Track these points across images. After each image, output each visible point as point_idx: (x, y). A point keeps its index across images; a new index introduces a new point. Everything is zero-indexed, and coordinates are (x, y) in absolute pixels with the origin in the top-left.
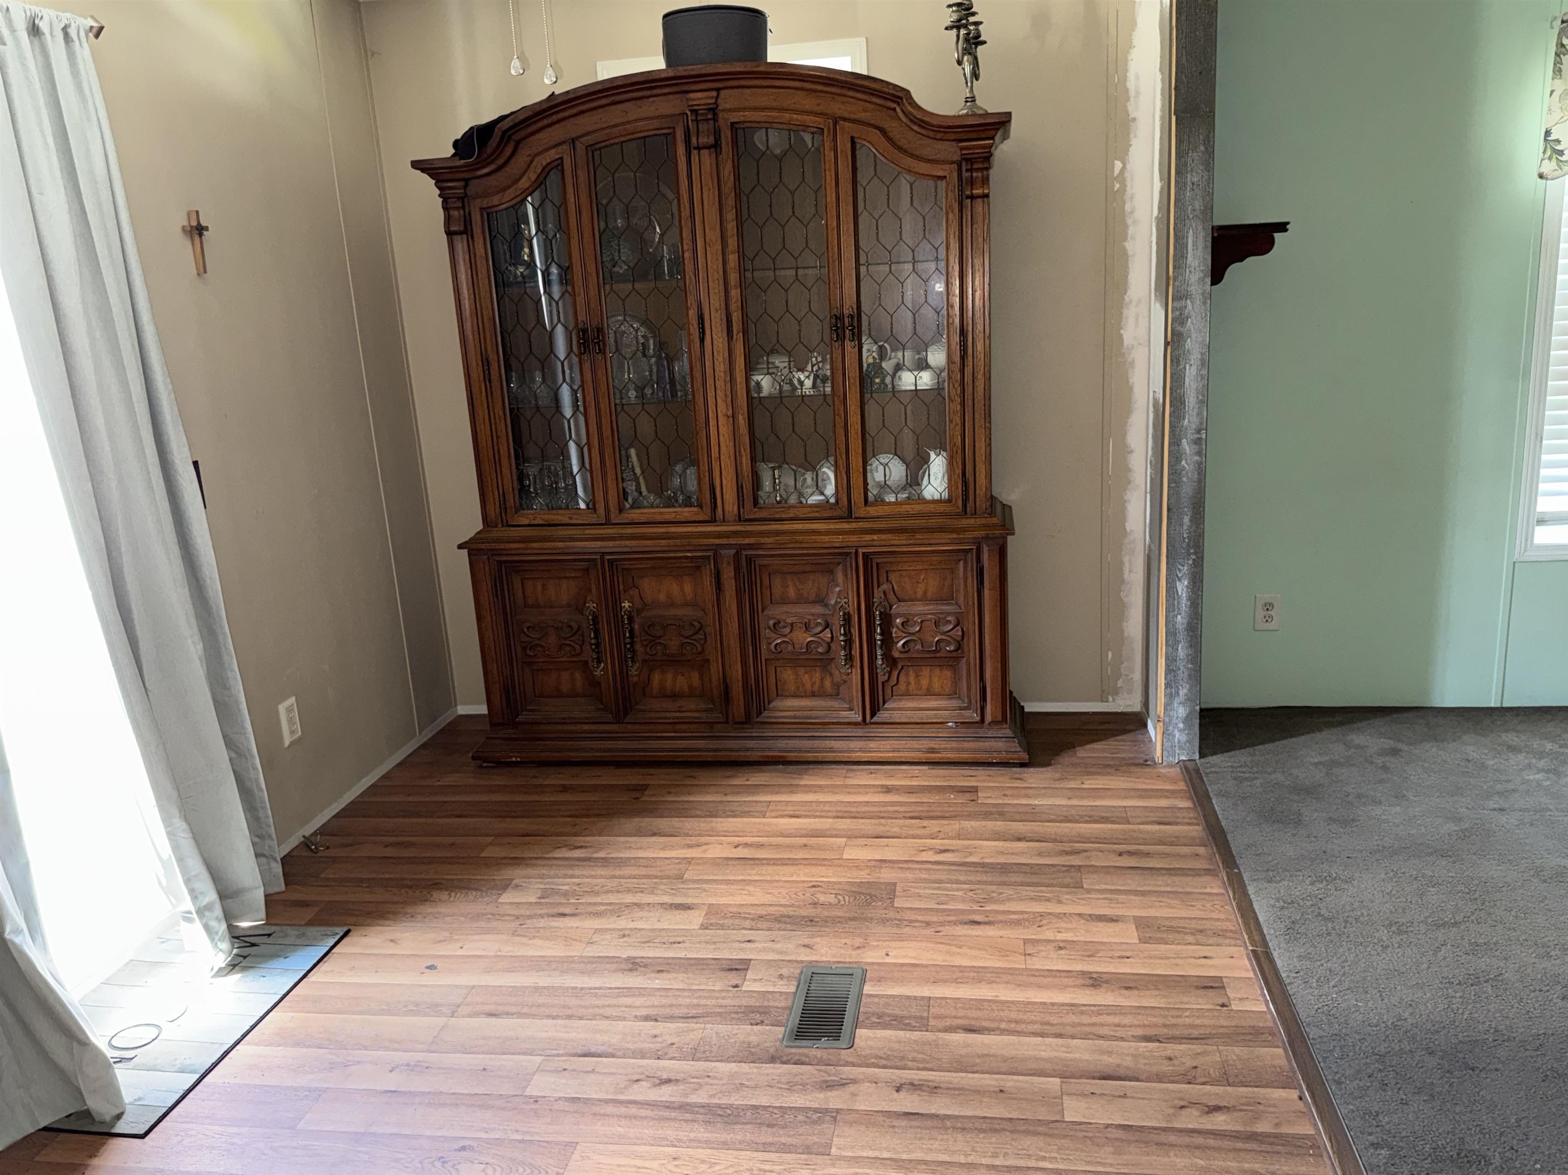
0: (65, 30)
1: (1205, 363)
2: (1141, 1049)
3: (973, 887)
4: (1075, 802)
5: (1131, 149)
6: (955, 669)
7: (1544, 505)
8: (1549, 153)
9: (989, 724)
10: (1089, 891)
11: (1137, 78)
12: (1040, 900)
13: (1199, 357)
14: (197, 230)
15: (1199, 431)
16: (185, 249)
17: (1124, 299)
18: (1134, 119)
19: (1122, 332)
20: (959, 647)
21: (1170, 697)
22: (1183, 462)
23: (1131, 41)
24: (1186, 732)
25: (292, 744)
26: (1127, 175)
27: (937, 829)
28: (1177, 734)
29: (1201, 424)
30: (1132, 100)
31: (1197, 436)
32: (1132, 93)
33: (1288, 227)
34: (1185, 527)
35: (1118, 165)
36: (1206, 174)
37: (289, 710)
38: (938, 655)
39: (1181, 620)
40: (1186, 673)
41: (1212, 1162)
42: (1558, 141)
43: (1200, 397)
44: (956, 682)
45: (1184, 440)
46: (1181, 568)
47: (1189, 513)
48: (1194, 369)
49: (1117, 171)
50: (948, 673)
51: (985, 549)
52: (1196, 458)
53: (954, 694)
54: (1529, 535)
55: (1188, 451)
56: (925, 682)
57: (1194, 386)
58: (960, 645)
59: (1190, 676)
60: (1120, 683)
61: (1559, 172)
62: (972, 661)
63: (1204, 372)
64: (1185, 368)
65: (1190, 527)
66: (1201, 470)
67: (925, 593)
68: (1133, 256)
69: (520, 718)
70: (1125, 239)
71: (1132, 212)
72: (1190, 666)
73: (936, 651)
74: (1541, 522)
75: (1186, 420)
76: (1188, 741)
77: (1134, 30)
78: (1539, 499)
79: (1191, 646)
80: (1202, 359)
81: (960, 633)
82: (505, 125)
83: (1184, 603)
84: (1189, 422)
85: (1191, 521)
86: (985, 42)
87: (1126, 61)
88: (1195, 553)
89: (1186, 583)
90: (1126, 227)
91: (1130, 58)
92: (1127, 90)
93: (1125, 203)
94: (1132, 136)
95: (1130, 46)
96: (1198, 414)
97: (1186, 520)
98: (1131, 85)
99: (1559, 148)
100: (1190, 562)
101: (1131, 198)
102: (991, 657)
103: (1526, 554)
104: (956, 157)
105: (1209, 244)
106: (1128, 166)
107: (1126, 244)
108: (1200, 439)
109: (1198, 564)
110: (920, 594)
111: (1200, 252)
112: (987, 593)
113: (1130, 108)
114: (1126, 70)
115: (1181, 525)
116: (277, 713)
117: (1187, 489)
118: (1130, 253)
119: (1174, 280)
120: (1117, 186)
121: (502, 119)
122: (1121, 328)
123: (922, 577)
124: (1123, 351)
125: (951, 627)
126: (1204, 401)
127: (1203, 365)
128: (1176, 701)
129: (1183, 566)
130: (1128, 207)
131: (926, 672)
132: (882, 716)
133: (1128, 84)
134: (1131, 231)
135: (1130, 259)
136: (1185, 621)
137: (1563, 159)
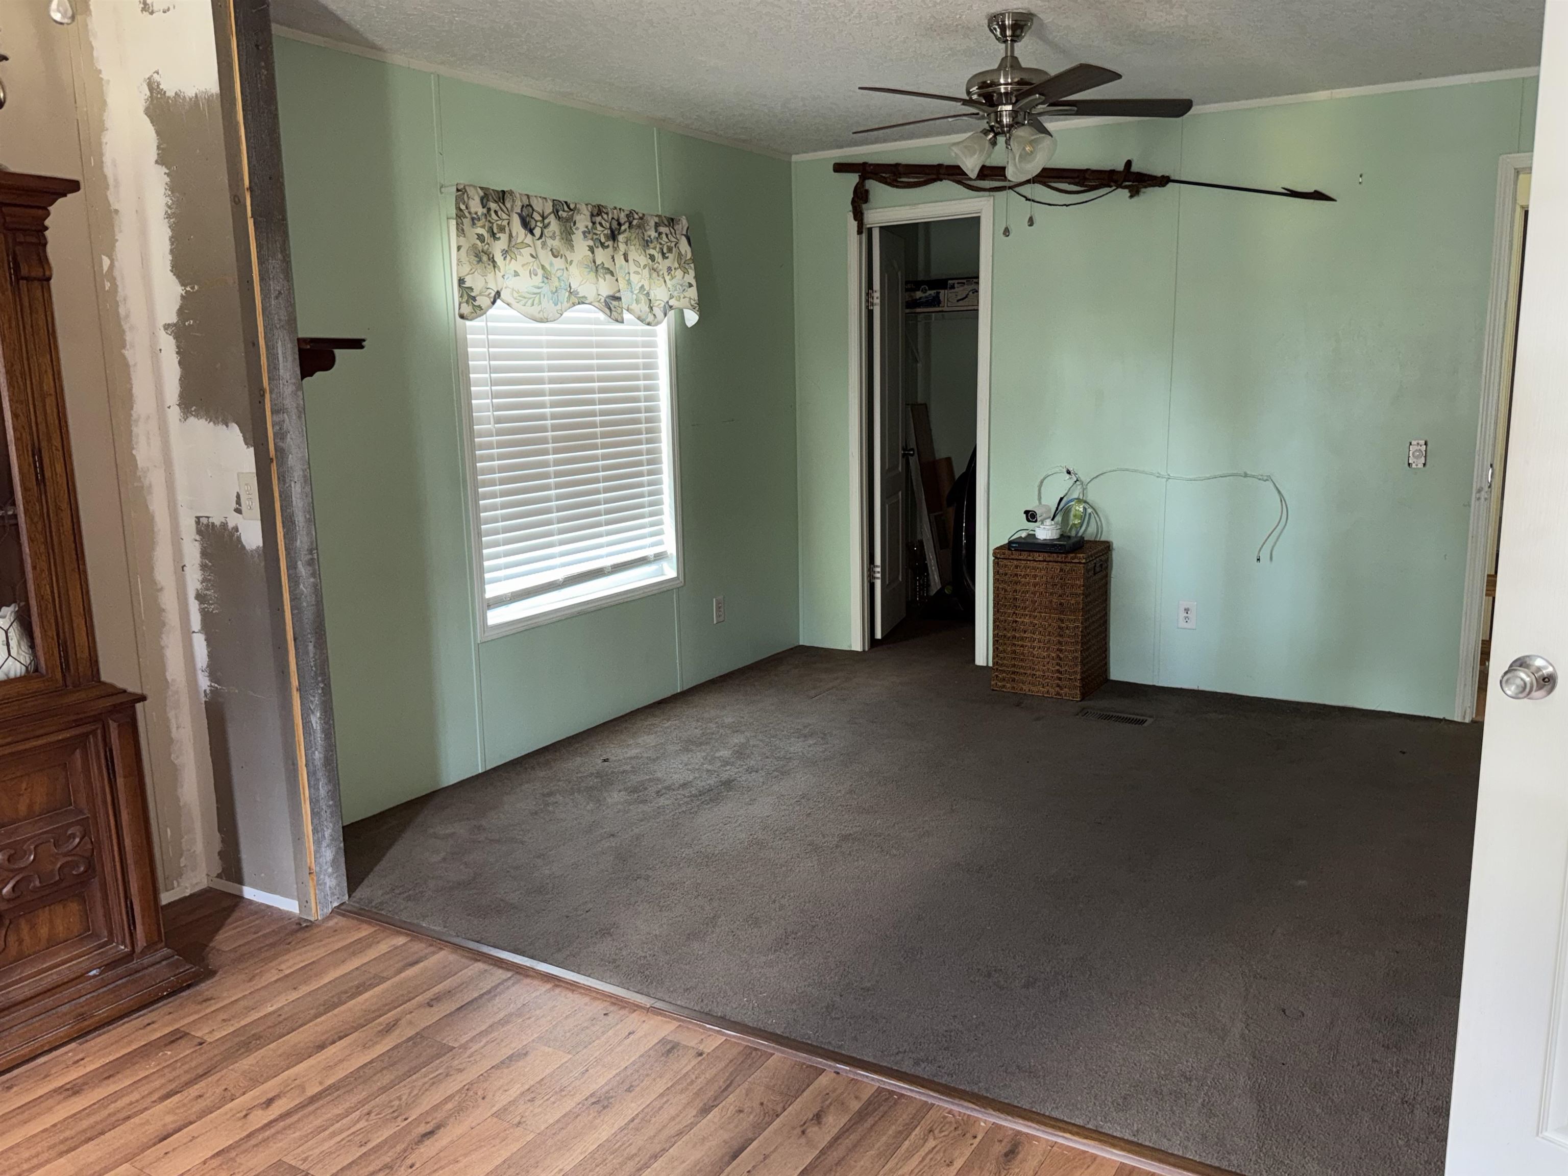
1: (308, 480)
2: (716, 1120)
3: (367, 1108)
4: (304, 990)
5: (117, 244)
6: (83, 900)
7: (491, 591)
8: (465, 298)
9: (142, 952)
10: (464, 1047)
11: (115, 165)
12: (440, 1081)
13: (301, 473)
15: (310, 551)
17: (131, 415)
18: (117, 211)
19: (134, 452)
20: (90, 867)
21: (318, 843)
22: (301, 586)
23: (102, 122)
24: (335, 875)
26: (116, 273)
27: (219, 1090)
28: (327, 880)
29: (312, 543)
30: (111, 187)
31: (310, 557)
32: (111, 181)
33: (364, 343)
34: (311, 655)
35: (106, 262)
36: (285, 283)
38: (63, 885)
39: (318, 756)
40: (328, 811)
41: (876, 1146)
42: (471, 289)
43: (308, 516)
44: (86, 915)
45: (299, 563)
46: (312, 699)
47: (313, 640)
48: (298, 485)
49: (105, 268)
50: (74, 907)
51: (113, 726)
52: (312, 580)
53: (87, 933)
54: (484, 619)
55: (304, 573)
56: (44, 931)
57: (300, 505)
58: (89, 862)
59: (331, 813)
60: (183, 862)
61: (474, 315)
62: (109, 879)
63: (308, 489)
64: (290, 486)
65: (315, 654)
66: (317, 591)
67: (30, 807)
68: (135, 365)
70: (124, 346)
71: (127, 316)
72: (331, 803)
73: (61, 880)
74: (489, 607)
75: (299, 541)
76: (338, 885)
77: (104, 111)
78: (487, 587)
79: (329, 781)
80: (305, 476)
81: (89, 846)
83: (319, 736)
84: (301, 542)
85: (314, 647)
87: (100, 144)
88: (323, 681)
89: (318, 715)
90: (123, 332)
91: (104, 141)
92: (105, 177)
93: (118, 306)
94: (116, 229)
95: (102, 128)
96: (308, 534)
97: (311, 647)
98: (108, 170)
99: (473, 294)
100: (320, 691)
101: (125, 300)
102: (136, 863)
103: (486, 634)
105: (297, 357)
106: (116, 263)
107: (126, 352)
108: (312, 559)
109: (327, 692)
110: (23, 808)
111: (289, 365)
112: (120, 781)
113: (111, 199)
114: (101, 155)
115: (307, 653)
117: (308, 615)
118: (131, 363)
119: (271, 392)
120: (108, 285)
122: (133, 448)
123: (24, 786)
124: (139, 474)
125: (77, 840)
126: (311, 521)
127: (305, 482)
128: (324, 844)
129: (314, 696)
130: (122, 311)
131: (43, 916)
133: (105, 170)
134: (128, 338)
135: (132, 369)
136: (322, 756)
137: (476, 304)
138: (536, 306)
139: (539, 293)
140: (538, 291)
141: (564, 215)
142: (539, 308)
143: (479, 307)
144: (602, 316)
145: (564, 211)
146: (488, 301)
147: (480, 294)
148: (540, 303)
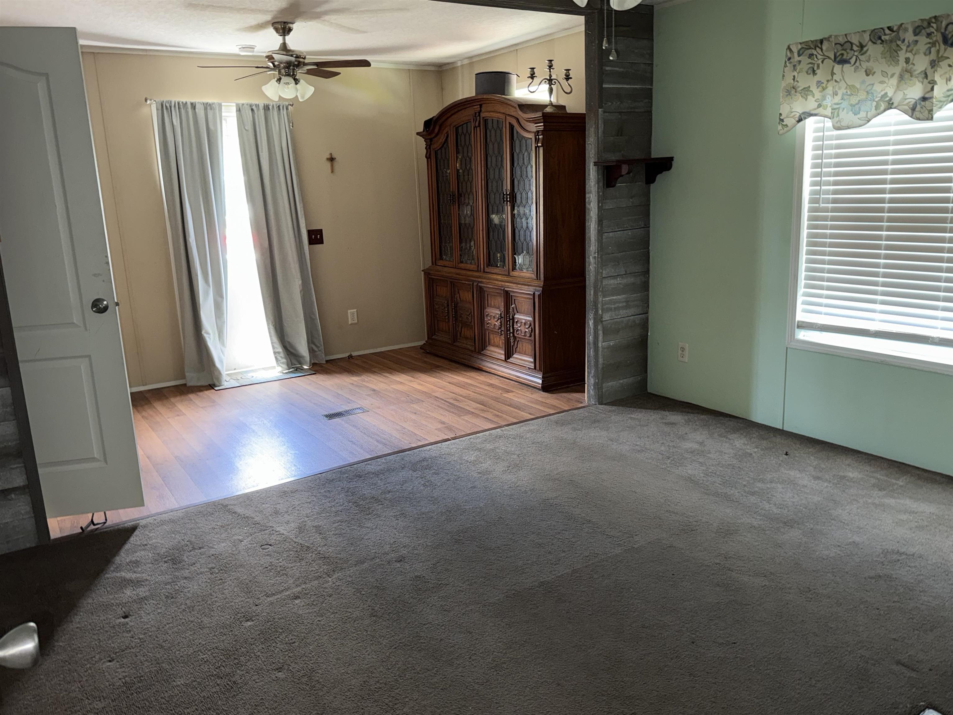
0: (279, 106)
13: (595, 220)
14: (332, 159)
15: (595, 253)
16: (328, 164)
22: (591, 267)
25: (352, 324)
29: (595, 250)
31: (595, 255)
34: (592, 296)
37: (353, 314)
40: (594, 363)
43: (595, 238)
45: (591, 257)
47: (593, 290)
48: (594, 225)
50: (530, 346)
51: (536, 294)
52: (595, 265)
53: (531, 356)
54: (793, 334)
55: (592, 262)
56: (524, 349)
57: (593, 233)
59: (594, 365)
64: (591, 224)
69: (434, 337)
72: (594, 360)
74: (800, 327)
78: (798, 314)
79: (594, 351)
82: (434, 119)
84: (592, 248)
86: (571, 78)
89: (592, 322)
96: (595, 246)
97: (592, 293)
99: (782, 118)
100: (594, 312)
104: (535, 130)
108: (595, 257)
110: (523, 311)
112: (536, 313)
116: (347, 313)
117: (592, 279)
121: (433, 117)
123: (523, 304)
125: (528, 326)
127: (596, 223)
131: (524, 344)
132: (511, 360)
137: (784, 123)
138: (835, 118)
139: (839, 108)
140: (838, 106)
141: (887, 37)
142: (838, 119)
143: (787, 125)
144: (906, 117)
145: (885, 35)
146: (794, 121)
147: (787, 117)
148: (838, 115)
